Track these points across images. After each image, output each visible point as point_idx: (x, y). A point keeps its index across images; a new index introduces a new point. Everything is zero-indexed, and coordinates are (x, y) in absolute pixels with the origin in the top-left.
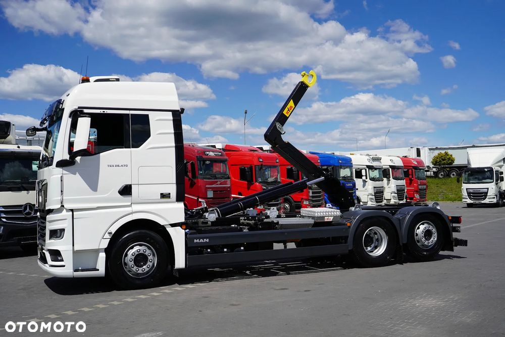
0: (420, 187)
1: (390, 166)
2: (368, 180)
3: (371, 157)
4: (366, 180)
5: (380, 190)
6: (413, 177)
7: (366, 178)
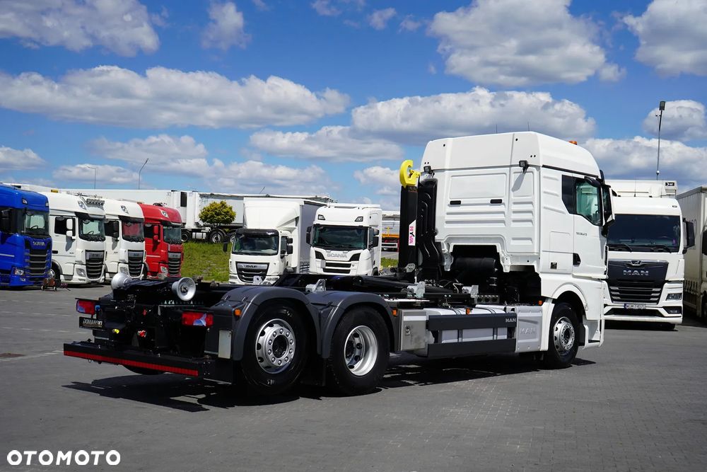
0: (171, 255)
1: (119, 216)
2: (77, 237)
3: (86, 198)
4: (73, 238)
5: (97, 255)
6: (159, 238)
7: (74, 235)
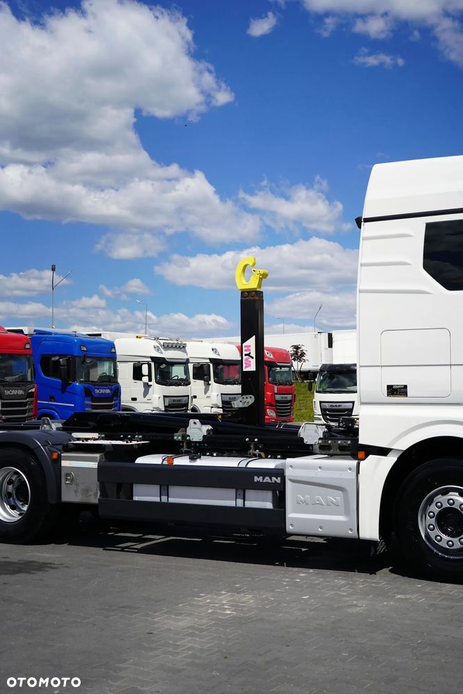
1: (210, 359)
2: (153, 383)
3: (162, 342)
4: (150, 383)
7: (150, 380)
